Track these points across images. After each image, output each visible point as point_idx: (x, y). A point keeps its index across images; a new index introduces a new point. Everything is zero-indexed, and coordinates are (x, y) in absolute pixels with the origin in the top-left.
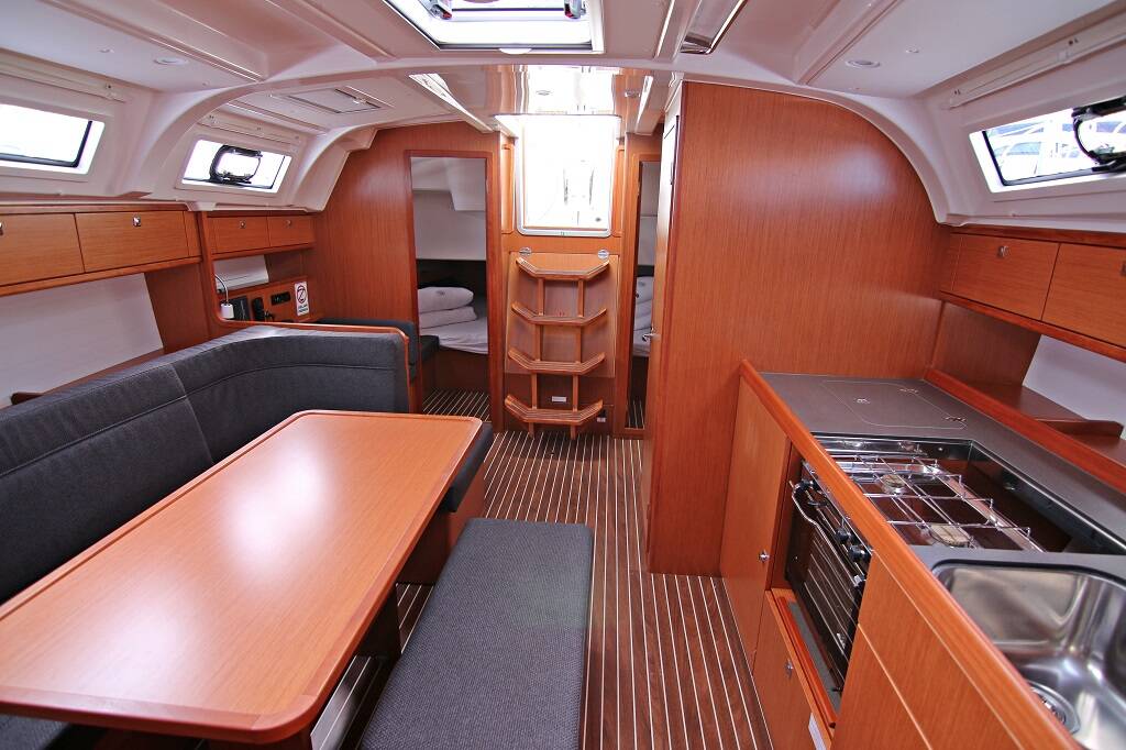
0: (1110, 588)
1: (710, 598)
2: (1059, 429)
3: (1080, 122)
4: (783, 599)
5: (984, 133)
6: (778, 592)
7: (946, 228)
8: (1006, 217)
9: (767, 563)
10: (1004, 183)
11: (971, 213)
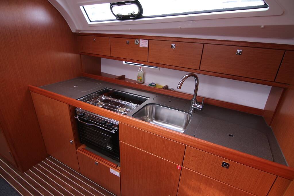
0: (153, 106)
1: (51, 164)
2: (119, 79)
3: (113, 6)
4: (83, 148)
5: (83, 7)
6: (80, 148)
7: (75, 34)
8: (94, 31)
9: (74, 142)
10: (91, 21)
11: (82, 29)
